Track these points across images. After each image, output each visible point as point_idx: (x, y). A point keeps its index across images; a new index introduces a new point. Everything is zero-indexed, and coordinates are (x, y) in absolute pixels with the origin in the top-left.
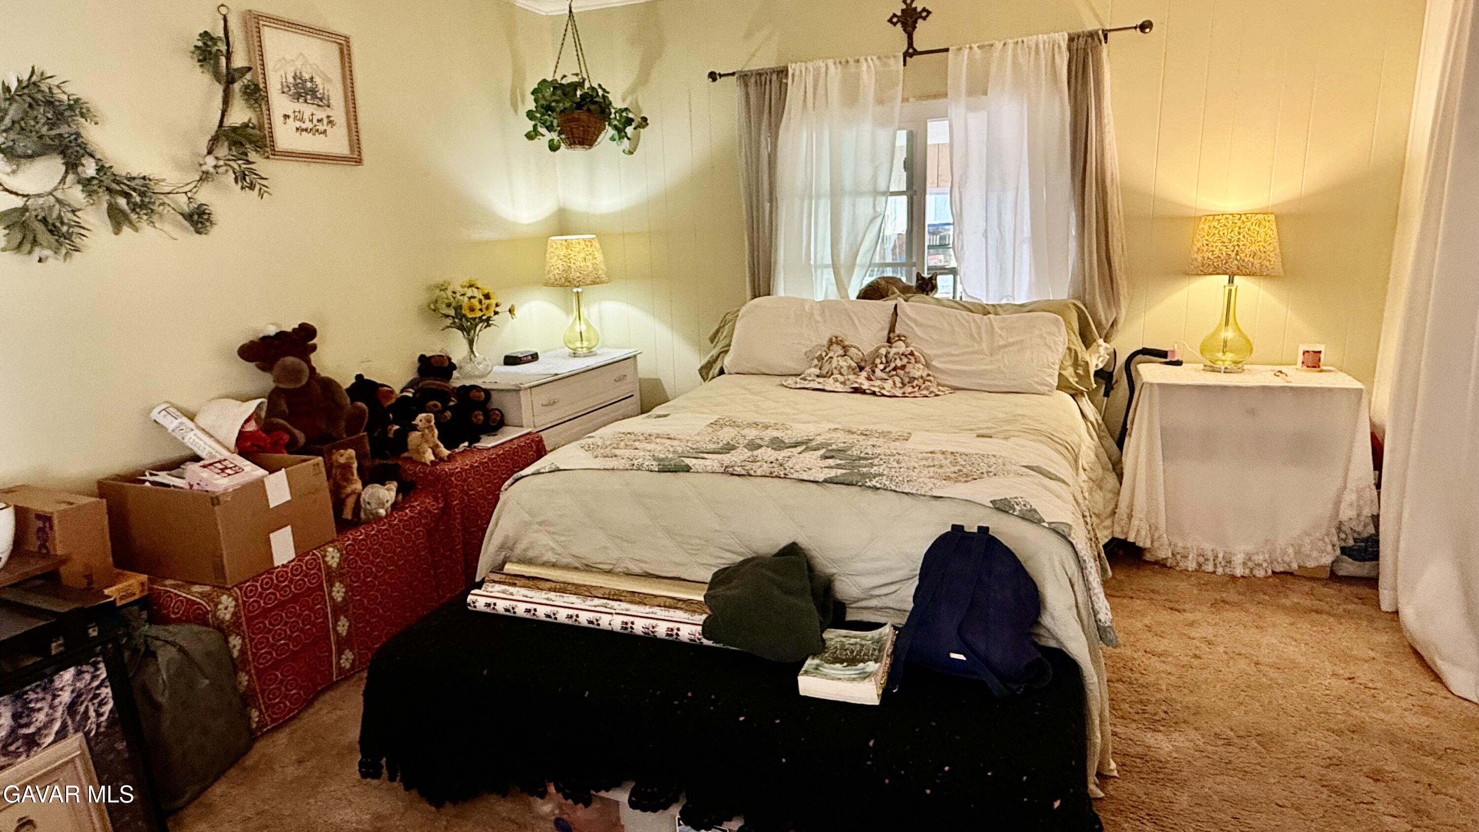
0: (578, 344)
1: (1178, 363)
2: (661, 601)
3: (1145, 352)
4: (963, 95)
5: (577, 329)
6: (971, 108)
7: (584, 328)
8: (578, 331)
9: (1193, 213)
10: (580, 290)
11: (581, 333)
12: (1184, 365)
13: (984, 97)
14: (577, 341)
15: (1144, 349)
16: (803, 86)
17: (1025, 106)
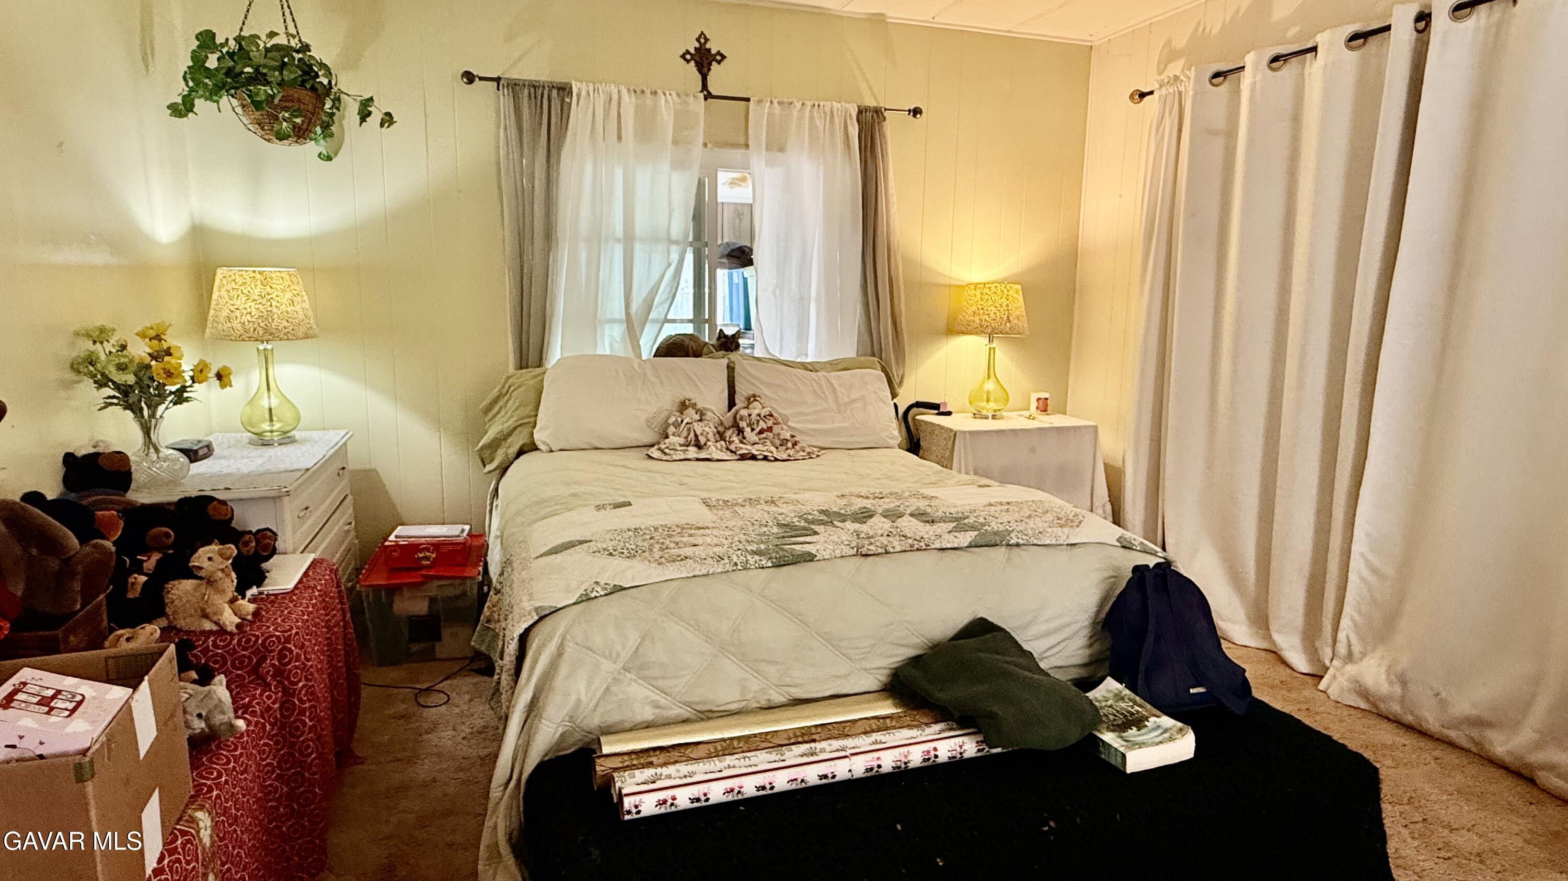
0: (266, 426)
1: (949, 413)
2: (860, 727)
3: (918, 405)
4: (764, 150)
5: (265, 403)
6: (769, 163)
7: (274, 403)
8: (267, 406)
9: (946, 281)
10: (269, 347)
11: (270, 410)
12: (953, 415)
13: (780, 154)
14: (264, 421)
15: (917, 402)
16: (591, 109)
17: (821, 167)
